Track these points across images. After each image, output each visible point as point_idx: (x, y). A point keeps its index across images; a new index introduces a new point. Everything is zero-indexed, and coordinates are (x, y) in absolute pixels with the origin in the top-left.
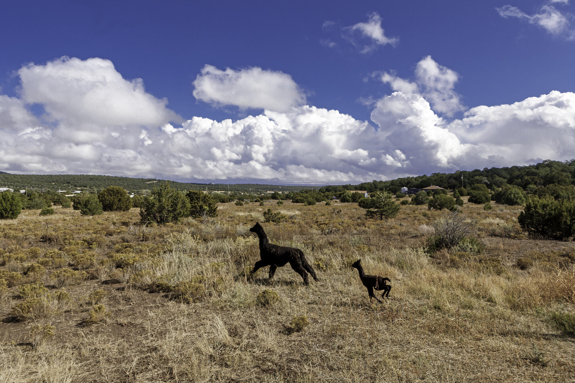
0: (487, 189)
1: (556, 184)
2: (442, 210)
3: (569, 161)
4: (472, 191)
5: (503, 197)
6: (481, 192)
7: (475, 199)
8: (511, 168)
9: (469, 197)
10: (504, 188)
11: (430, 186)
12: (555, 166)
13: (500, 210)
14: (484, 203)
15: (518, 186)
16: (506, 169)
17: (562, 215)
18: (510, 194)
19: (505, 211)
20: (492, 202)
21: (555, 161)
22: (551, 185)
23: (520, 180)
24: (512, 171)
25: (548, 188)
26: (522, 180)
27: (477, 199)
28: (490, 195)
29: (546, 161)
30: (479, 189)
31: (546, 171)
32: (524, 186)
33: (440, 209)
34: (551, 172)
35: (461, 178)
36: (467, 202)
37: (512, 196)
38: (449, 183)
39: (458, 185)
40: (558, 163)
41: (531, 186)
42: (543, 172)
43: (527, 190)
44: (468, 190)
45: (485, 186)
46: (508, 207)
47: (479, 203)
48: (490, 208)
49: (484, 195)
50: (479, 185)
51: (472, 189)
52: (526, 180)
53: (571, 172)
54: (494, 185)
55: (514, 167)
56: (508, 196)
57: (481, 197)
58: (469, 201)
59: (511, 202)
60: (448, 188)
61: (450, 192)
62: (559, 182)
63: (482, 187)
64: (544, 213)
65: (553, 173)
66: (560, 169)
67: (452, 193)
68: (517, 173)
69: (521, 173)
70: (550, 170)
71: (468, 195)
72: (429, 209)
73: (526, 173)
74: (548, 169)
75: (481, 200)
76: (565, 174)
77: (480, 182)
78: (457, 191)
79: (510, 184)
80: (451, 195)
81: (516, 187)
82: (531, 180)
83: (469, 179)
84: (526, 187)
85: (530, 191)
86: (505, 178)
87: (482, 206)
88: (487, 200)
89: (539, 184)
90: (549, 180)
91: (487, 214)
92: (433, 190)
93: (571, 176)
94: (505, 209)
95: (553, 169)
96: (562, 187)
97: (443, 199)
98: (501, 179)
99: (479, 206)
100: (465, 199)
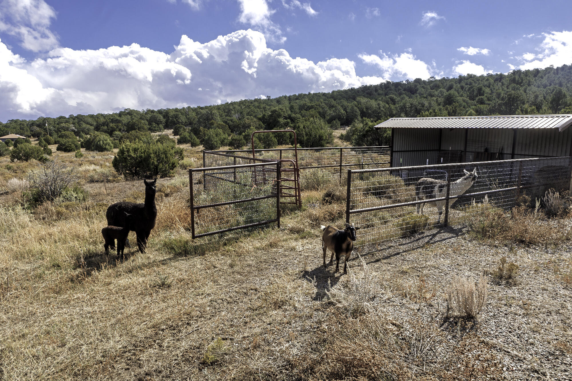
0: (75, 136)
1: (137, 130)
2: (29, 161)
3: (145, 110)
4: (60, 139)
5: (92, 144)
6: (70, 140)
7: (64, 147)
8: (97, 115)
9: (57, 145)
10: (93, 135)
11: (8, 134)
12: (135, 114)
13: (92, 157)
14: (74, 151)
15: (105, 133)
16: (92, 116)
17: (151, 157)
18: (99, 141)
19: (97, 157)
20: (82, 149)
21: (134, 110)
22: (133, 131)
23: (106, 127)
24: (98, 118)
25: (131, 134)
26: (108, 127)
27: (66, 148)
28: (80, 143)
29: (126, 110)
30: (66, 136)
31: (128, 118)
32: (111, 133)
33: (27, 160)
34: (132, 119)
35: (45, 126)
36: (56, 151)
37: (101, 142)
38: (32, 131)
39: (43, 133)
40: (137, 112)
41: (116, 132)
42: (125, 119)
43: (113, 137)
44: (55, 138)
45: (73, 133)
46: (99, 153)
47: (69, 151)
48: (81, 156)
49: (73, 142)
50: (67, 133)
51: (60, 137)
52: (111, 127)
53: (147, 120)
54: (81, 132)
55: (99, 114)
56: (97, 143)
57: (71, 145)
58: (58, 149)
59: (101, 149)
60: (32, 137)
61: (34, 141)
62: (139, 129)
63: (70, 134)
64: (135, 156)
65: (134, 121)
66: (139, 117)
67: (37, 142)
68: (102, 120)
69: (106, 120)
70: (131, 118)
71: (55, 143)
72: (12, 161)
73: (110, 120)
74: (129, 117)
75: (70, 149)
76: (143, 121)
77: (67, 129)
78: (42, 139)
79: (97, 131)
80: (36, 144)
81: (104, 133)
82: (115, 127)
83: (55, 127)
84: (112, 134)
85: (116, 137)
86: (91, 125)
87: (72, 154)
88: (77, 147)
89: (123, 131)
90: (131, 127)
91: (80, 162)
92: (12, 139)
93: (147, 123)
94: (97, 156)
95: (133, 117)
96: (142, 133)
97: (28, 150)
98: (88, 126)
99: (69, 154)
100: (53, 148)
